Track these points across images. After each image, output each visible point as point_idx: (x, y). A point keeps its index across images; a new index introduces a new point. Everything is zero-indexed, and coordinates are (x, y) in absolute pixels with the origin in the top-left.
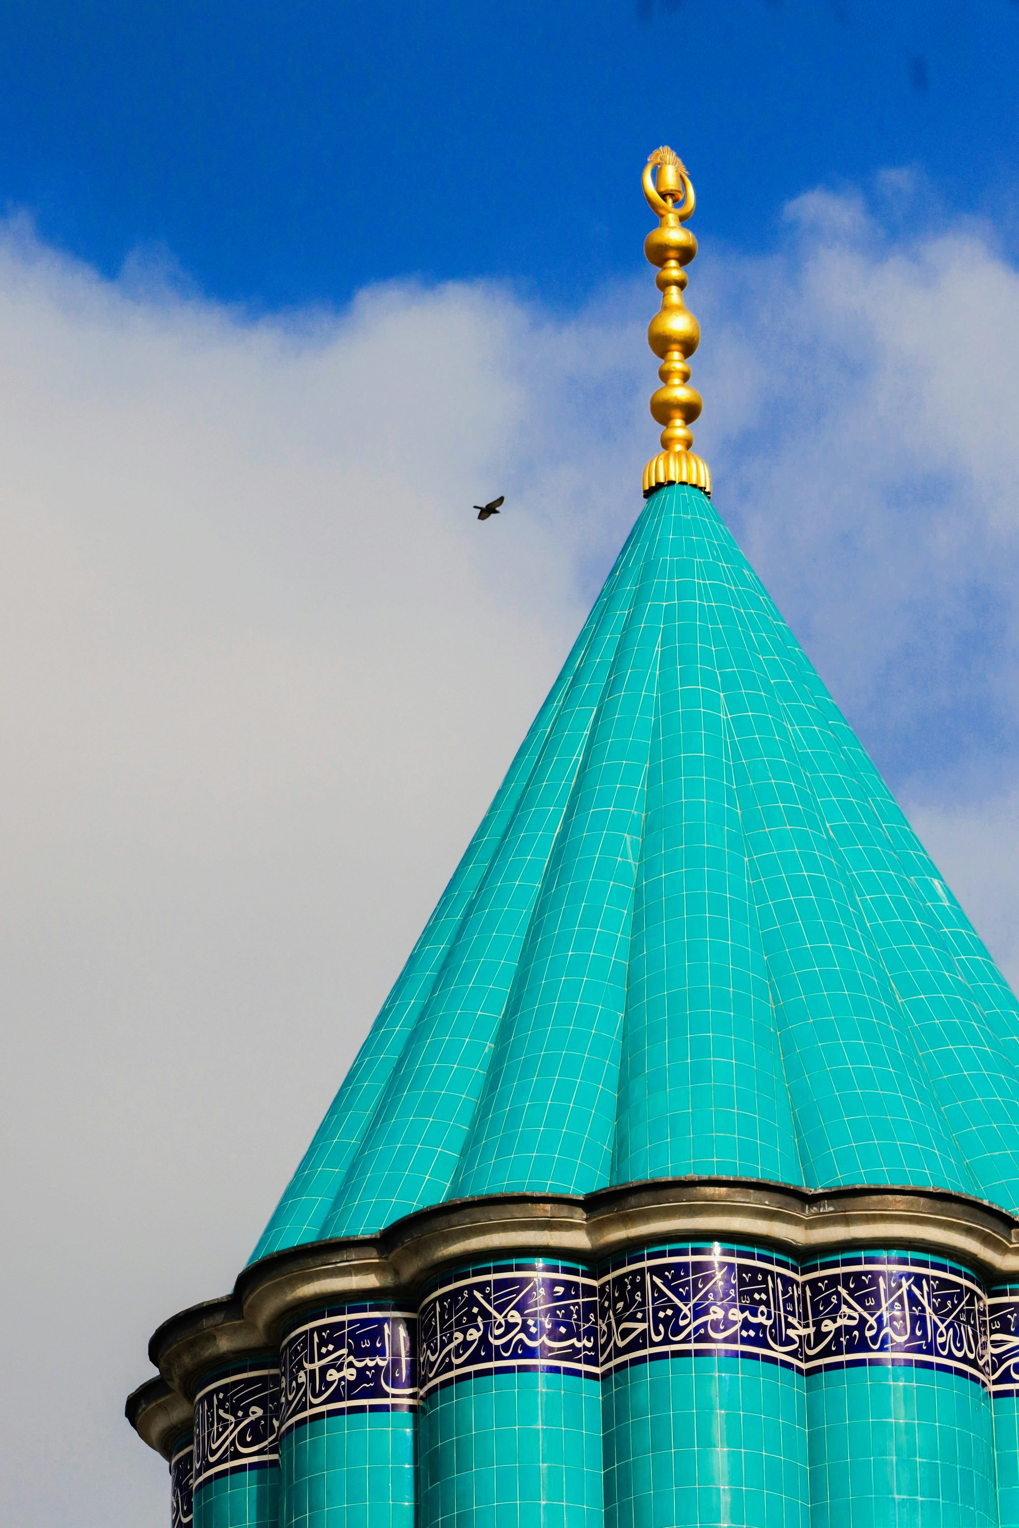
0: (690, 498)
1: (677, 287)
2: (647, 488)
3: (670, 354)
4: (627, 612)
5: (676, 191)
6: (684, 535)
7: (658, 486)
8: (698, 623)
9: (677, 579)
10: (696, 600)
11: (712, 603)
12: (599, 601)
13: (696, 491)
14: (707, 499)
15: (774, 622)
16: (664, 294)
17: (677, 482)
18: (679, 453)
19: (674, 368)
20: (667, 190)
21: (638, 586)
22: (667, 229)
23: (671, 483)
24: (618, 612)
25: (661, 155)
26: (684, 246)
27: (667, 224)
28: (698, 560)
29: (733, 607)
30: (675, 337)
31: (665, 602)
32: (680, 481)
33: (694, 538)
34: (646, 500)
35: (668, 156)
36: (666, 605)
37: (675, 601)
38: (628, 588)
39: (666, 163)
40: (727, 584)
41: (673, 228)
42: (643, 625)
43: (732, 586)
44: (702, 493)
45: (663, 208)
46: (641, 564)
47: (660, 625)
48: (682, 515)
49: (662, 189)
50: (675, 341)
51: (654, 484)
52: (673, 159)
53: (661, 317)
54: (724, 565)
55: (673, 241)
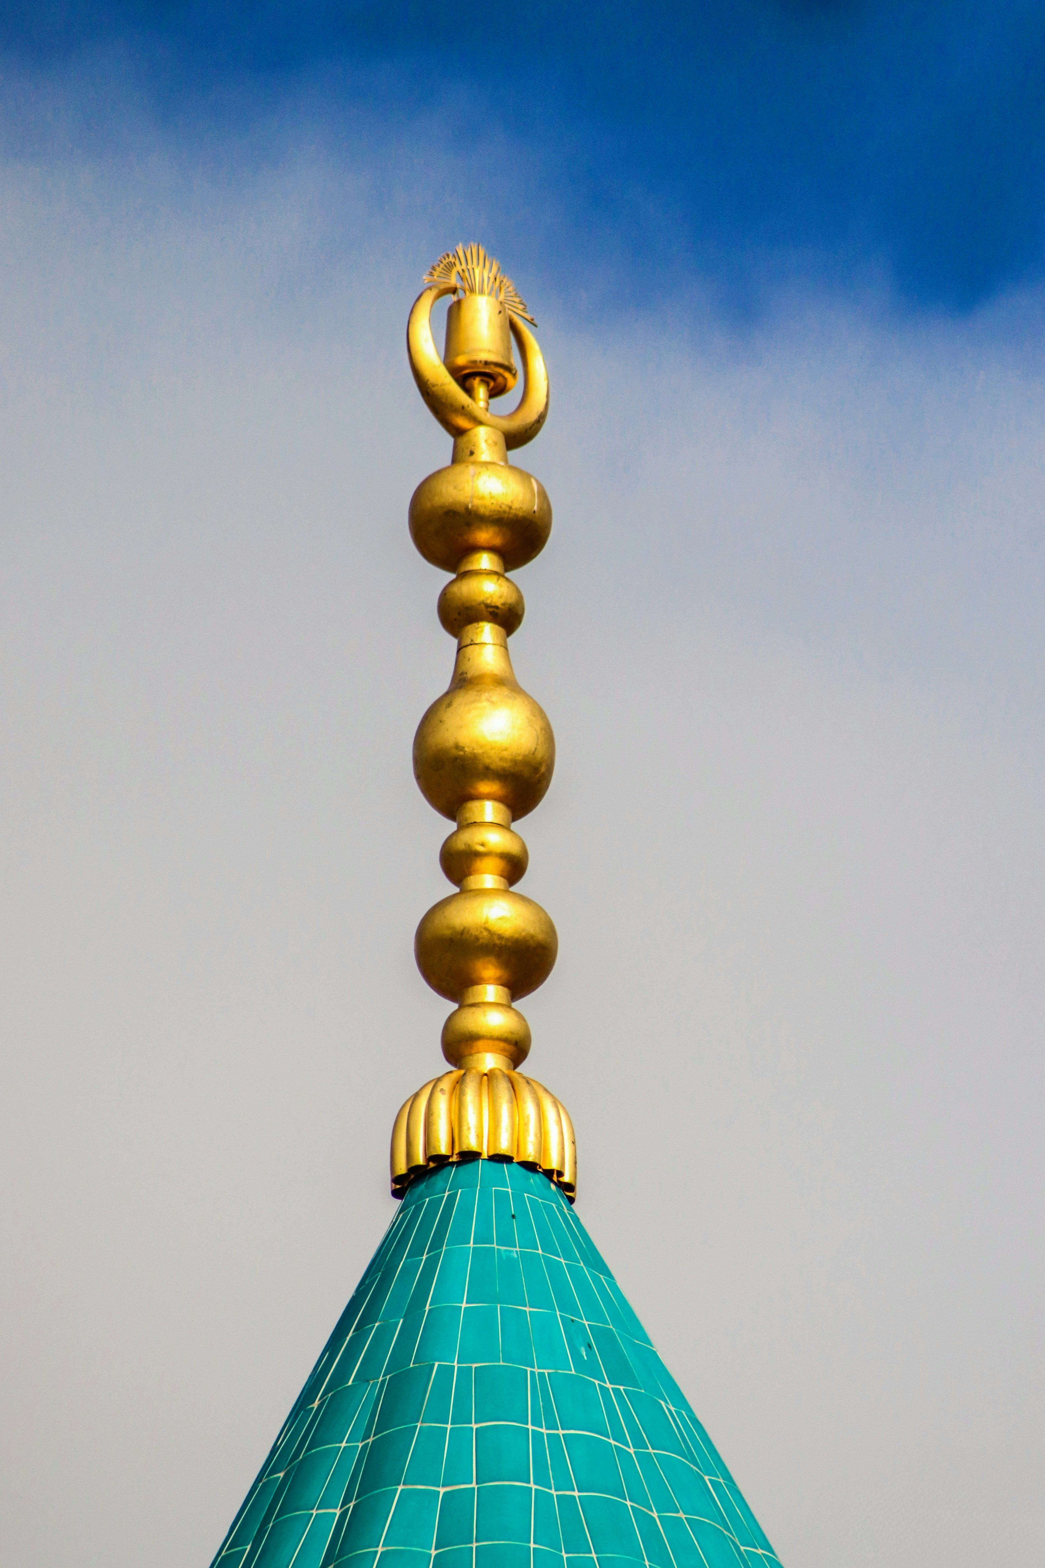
0: (518, 1198)
1: (496, 626)
2: (402, 1168)
3: (474, 805)
4: (338, 1512)
5: (497, 365)
6: (499, 1303)
7: (432, 1165)
8: (532, 1545)
9: (476, 1423)
10: (529, 1482)
11: (574, 1490)
12: (264, 1480)
13: (536, 1180)
14: (563, 1203)
15: (742, 1548)
16: (459, 643)
17: (485, 1156)
18: (490, 1076)
19: (483, 845)
20: (475, 362)
21: (370, 1440)
22: (471, 469)
23: (469, 1157)
24: (314, 1512)
25: (458, 268)
26: (516, 515)
27: (472, 453)
28: (537, 1370)
29: (628, 1503)
30: (487, 761)
31: (443, 1486)
32: (491, 1153)
33: (527, 1309)
34: (398, 1203)
35: (477, 272)
36: (445, 1494)
37: (471, 1483)
38: (344, 1445)
39: (472, 290)
40: (614, 1440)
41: (486, 464)
42: (380, 1549)
43: (629, 1447)
44: (553, 1187)
45: (463, 411)
46: (381, 1379)
47: (430, 1549)
48: (495, 1245)
49: (461, 360)
50: (488, 773)
51: (420, 1159)
52: (492, 279)
53: (450, 705)
54: (608, 1385)
55: (488, 502)
